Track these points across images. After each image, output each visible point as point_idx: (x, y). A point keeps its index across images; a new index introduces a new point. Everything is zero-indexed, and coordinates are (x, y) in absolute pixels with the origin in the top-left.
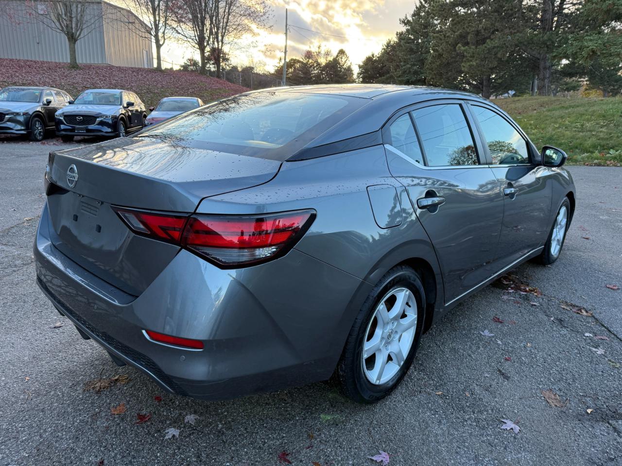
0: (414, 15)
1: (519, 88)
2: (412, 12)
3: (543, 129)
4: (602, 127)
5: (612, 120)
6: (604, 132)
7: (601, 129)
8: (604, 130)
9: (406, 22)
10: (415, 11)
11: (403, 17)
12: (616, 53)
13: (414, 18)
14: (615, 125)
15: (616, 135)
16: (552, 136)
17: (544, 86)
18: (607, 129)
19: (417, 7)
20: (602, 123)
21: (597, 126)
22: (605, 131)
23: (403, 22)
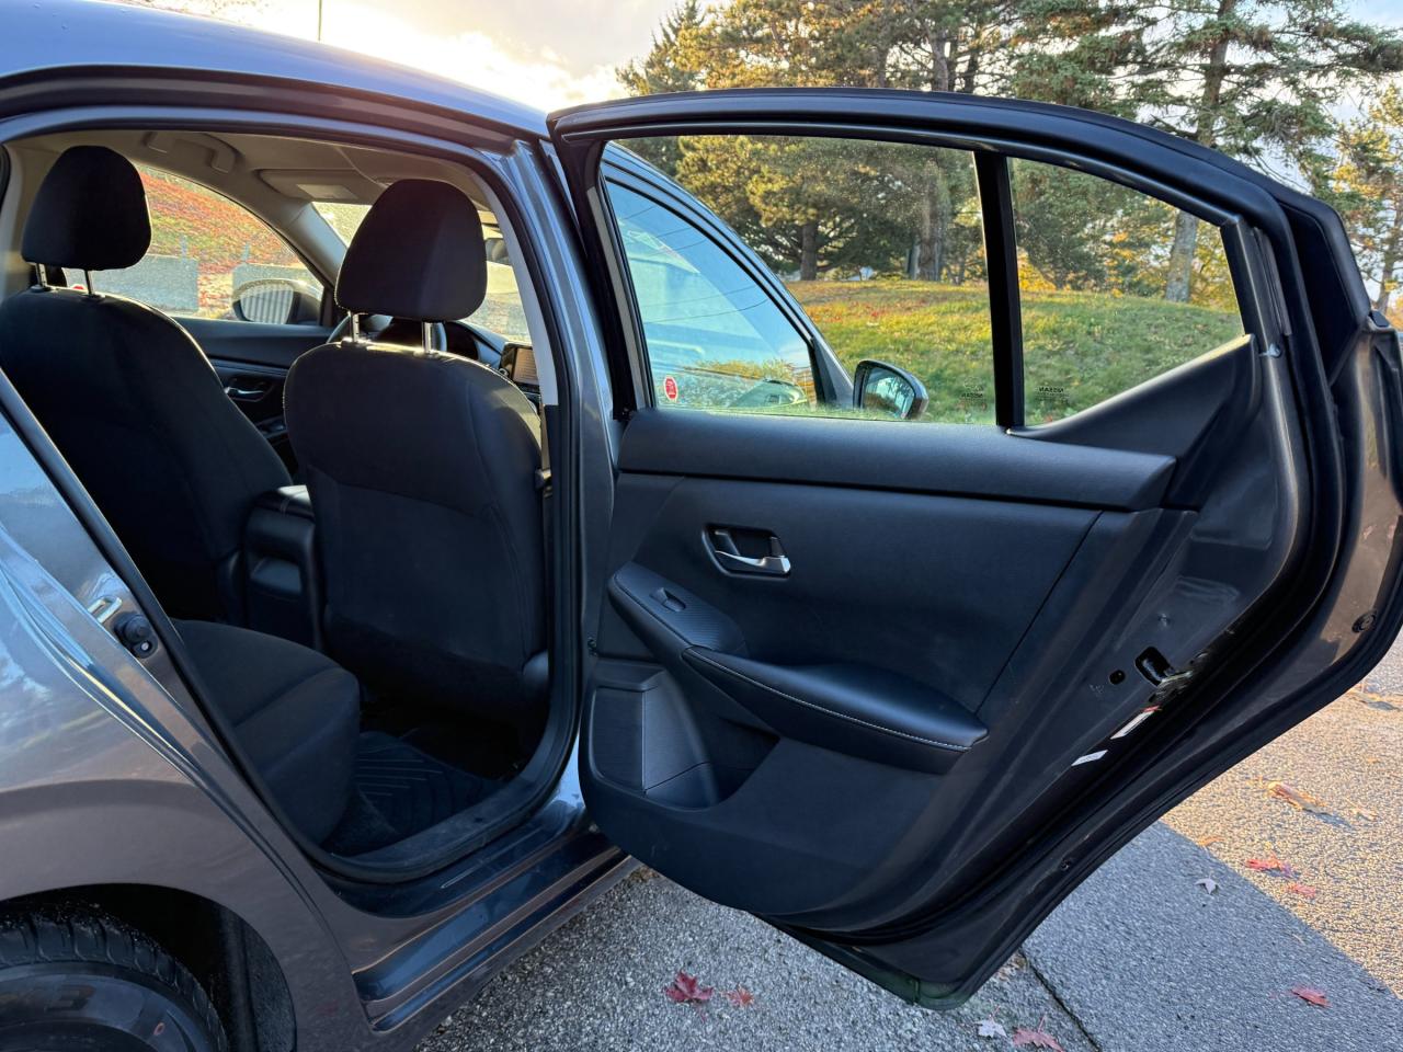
0: (651, 64)
1: (880, 262)
2: (646, 58)
3: (922, 354)
4: (1051, 354)
5: (1072, 342)
6: (1054, 368)
7: (1048, 361)
8: (1053, 361)
9: (630, 79)
10: (652, 54)
11: (624, 66)
12: (1080, 189)
13: (650, 70)
14: (1077, 353)
15: (1079, 376)
16: (942, 371)
17: (931, 259)
18: (1061, 360)
19: (657, 46)
20: (1050, 347)
21: (1040, 352)
22: (1057, 365)
23: (625, 77)
